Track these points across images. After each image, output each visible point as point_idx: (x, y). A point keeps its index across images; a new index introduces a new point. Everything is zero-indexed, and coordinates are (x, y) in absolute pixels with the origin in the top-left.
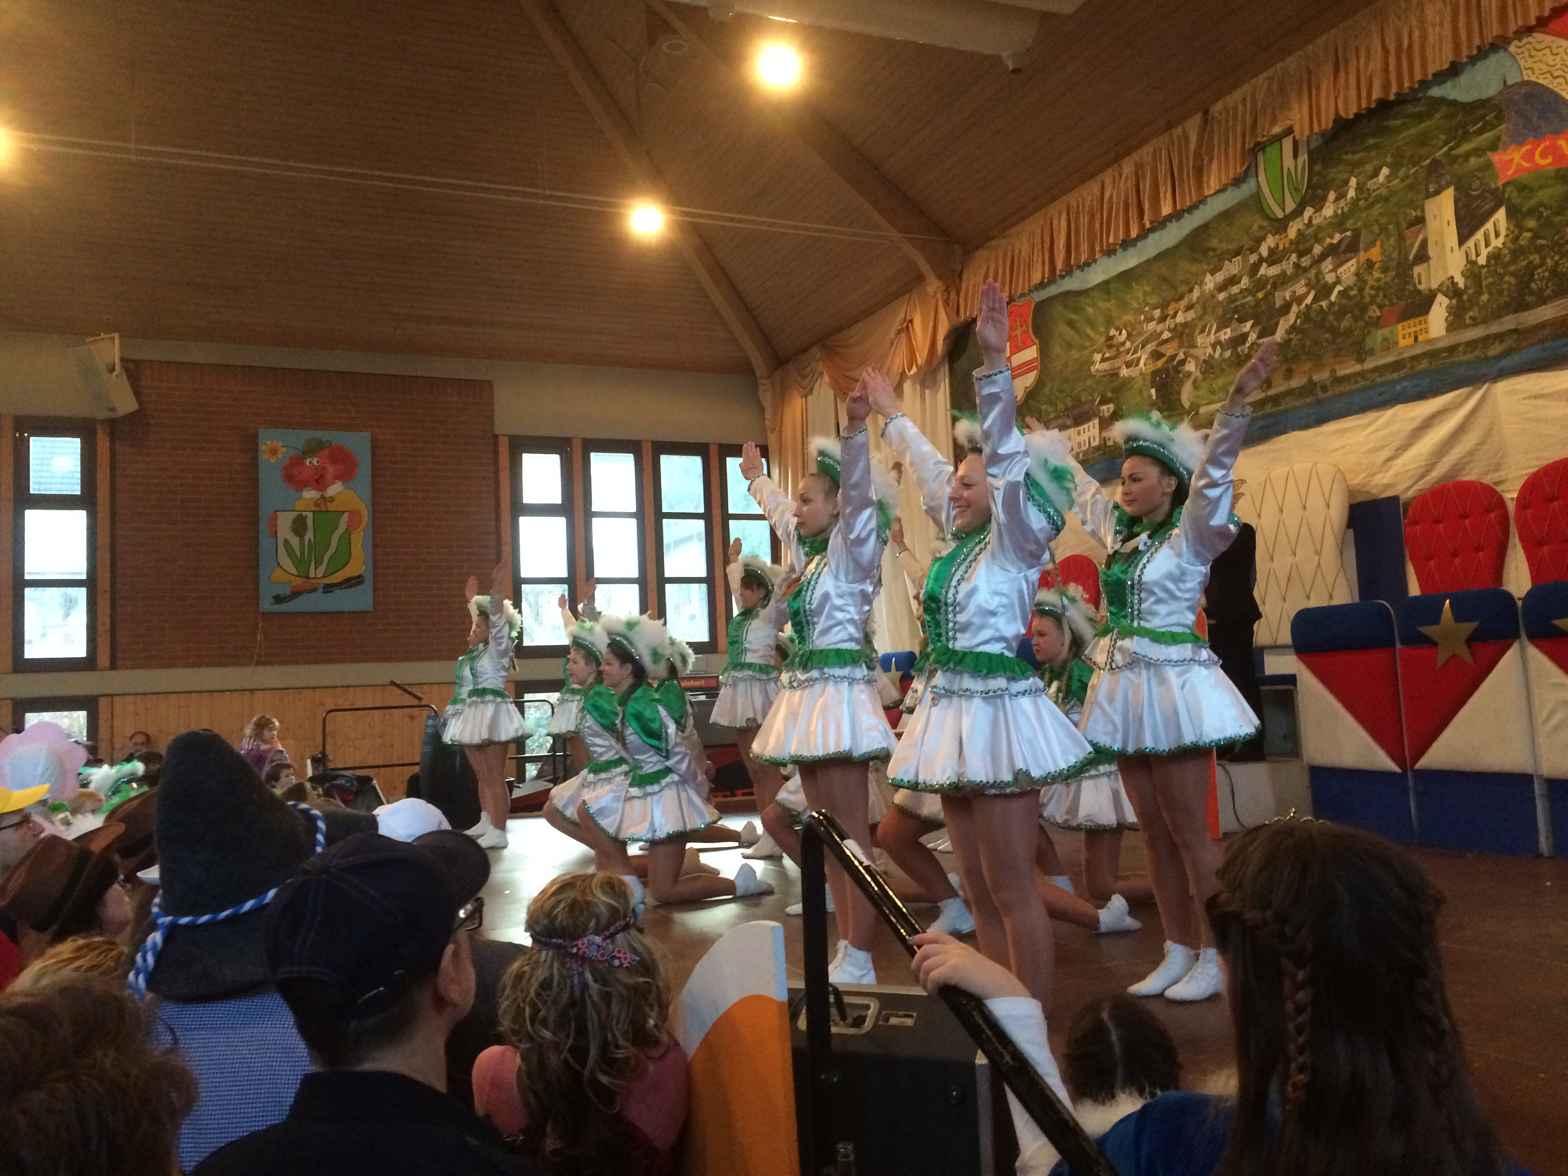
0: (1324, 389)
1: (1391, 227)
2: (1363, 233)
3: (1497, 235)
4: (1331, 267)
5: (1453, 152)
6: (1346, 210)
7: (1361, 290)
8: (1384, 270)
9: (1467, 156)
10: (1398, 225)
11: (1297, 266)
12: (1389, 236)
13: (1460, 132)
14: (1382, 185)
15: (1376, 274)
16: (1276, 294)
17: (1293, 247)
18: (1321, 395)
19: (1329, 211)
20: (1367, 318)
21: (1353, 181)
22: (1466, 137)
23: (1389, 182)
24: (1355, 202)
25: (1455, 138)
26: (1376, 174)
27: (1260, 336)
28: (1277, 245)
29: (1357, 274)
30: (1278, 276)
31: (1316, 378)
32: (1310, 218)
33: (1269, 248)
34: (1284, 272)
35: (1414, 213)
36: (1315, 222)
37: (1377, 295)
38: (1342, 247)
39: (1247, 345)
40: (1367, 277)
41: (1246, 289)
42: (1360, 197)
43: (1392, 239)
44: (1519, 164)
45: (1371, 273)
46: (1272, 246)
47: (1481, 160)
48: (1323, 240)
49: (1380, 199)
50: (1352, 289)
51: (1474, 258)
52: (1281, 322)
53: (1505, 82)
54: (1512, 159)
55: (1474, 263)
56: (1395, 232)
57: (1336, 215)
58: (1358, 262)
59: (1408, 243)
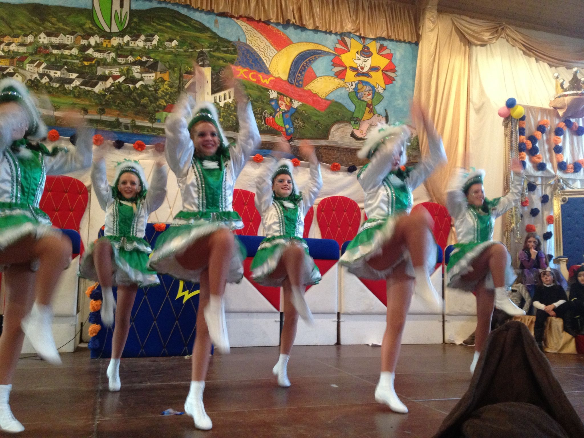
0: (126, 127)
1: (176, 69)
2: (160, 63)
3: (230, 98)
4: (139, 71)
5: (212, 53)
6: (151, 48)
7: (156, 90)
8: (171, 86)
9: (219, 59)
10: (180, 70)
11: (114, 60)
12: (174, 72)
13: (216, 47)
14: (173, 48)
15: (166, 87)
16: (99, 68)
17: (114, 49)
18: (123, 130)
19: (140, 43)
20: (158, 103)
21: (157, 37)
22: (218, 50)
23: (177, 48)
24: (156, 48)
25: (213, 48)
26: (171, 40)
27: (82, 84)
28: (102, 43)
29: (155, 81)
30: (102, 60)
31: (121, 120)
32: (128, 42)
33: (96, 42)
34: (106, 59)
35: (190, 69)
36: (131, 45)
37: (166, 96)
38: (147, 65)
39: (72, 85)
40: (160, 84)
41: (75, 56)
42: (160, 46)
43: (176, 75)
44: (242, 74)
45: (163, 85)
46: (98, 42)
47: (224, 64)
48: (136, 56)
49: (170, 53)
50: (150, 87)
51: (218, 102)
52: (100, 83)
53: (239, 40)
54: (239, 71)
55: (218, 104)
56: (178, 72)
57: (144, 48)
58: (156, 76)
59: (184, 80)
